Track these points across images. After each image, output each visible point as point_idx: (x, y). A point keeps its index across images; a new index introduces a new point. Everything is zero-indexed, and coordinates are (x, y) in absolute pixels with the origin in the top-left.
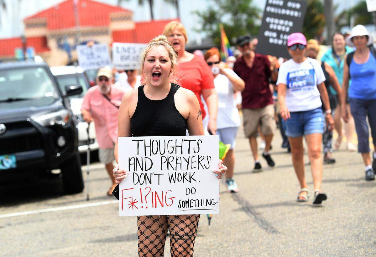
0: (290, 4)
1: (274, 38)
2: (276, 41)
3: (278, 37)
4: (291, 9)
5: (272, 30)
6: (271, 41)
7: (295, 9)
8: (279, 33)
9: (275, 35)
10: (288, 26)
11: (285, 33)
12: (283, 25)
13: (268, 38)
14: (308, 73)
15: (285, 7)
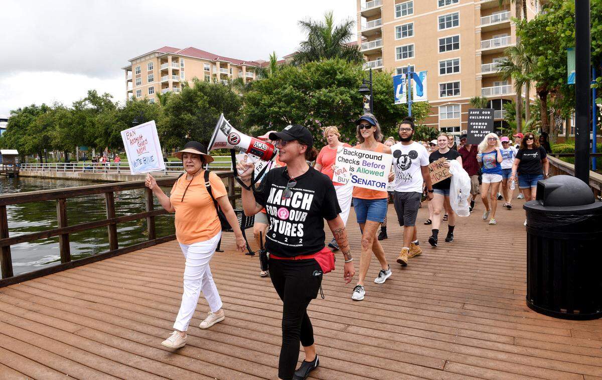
0: (483, 113)
1: (477, 134)
2: (478, 135)
3: (479, 133)
4: (485, 115)
5: (475, 129)
6: (476, 135)
7: (487, 115)
8: (480, 130)
9: (477, 132)
10: (484, 125)
11: (483, 130)
12: (482, 125)
13: (474, 134)
14: (509, 153)
15: (481, 114)
